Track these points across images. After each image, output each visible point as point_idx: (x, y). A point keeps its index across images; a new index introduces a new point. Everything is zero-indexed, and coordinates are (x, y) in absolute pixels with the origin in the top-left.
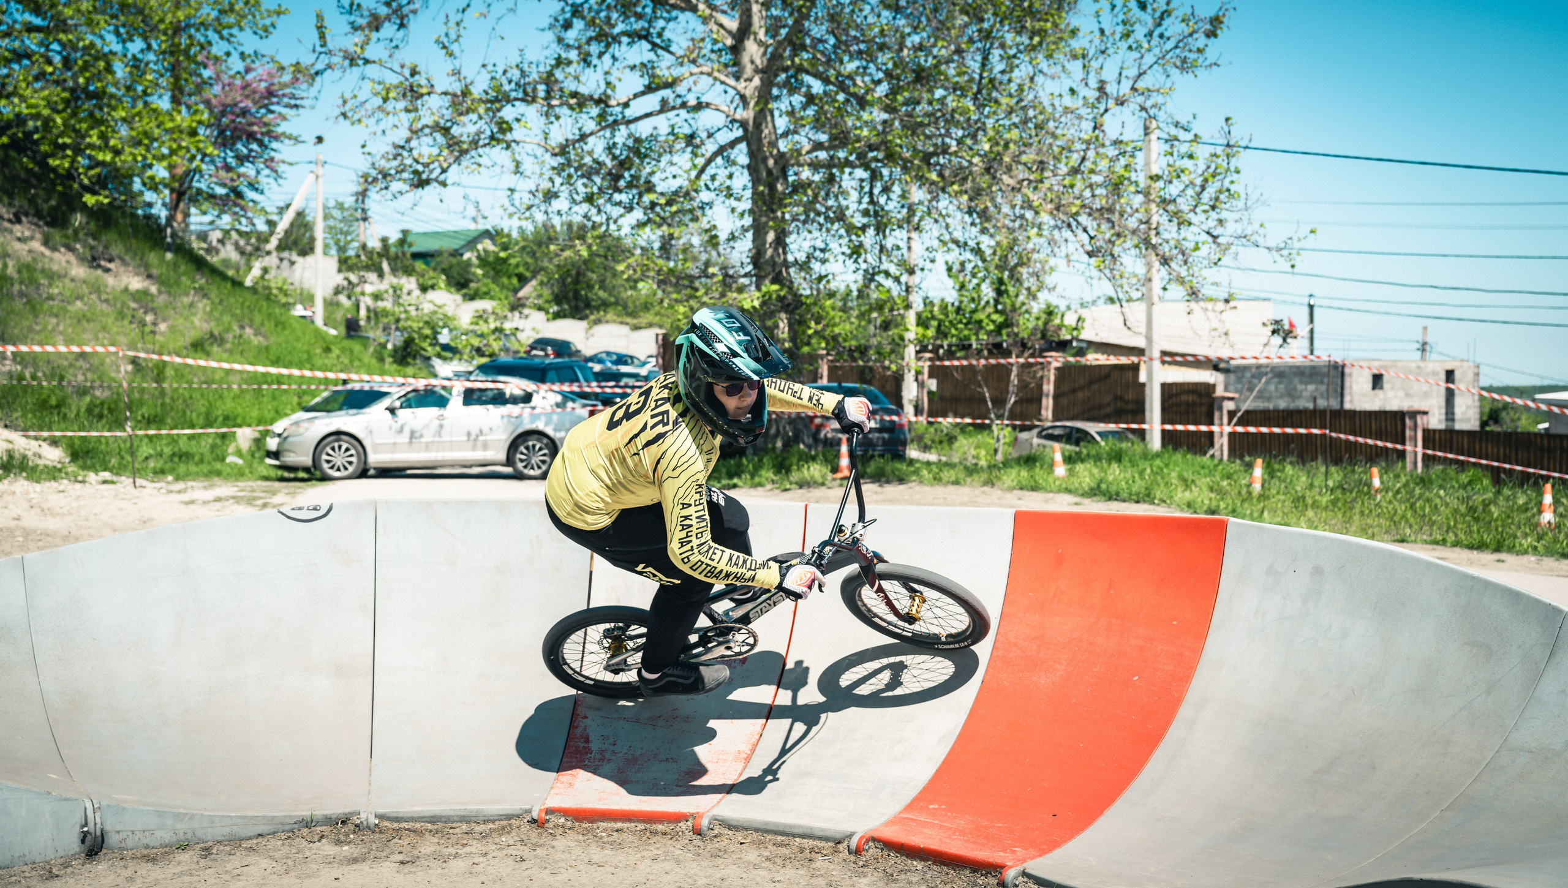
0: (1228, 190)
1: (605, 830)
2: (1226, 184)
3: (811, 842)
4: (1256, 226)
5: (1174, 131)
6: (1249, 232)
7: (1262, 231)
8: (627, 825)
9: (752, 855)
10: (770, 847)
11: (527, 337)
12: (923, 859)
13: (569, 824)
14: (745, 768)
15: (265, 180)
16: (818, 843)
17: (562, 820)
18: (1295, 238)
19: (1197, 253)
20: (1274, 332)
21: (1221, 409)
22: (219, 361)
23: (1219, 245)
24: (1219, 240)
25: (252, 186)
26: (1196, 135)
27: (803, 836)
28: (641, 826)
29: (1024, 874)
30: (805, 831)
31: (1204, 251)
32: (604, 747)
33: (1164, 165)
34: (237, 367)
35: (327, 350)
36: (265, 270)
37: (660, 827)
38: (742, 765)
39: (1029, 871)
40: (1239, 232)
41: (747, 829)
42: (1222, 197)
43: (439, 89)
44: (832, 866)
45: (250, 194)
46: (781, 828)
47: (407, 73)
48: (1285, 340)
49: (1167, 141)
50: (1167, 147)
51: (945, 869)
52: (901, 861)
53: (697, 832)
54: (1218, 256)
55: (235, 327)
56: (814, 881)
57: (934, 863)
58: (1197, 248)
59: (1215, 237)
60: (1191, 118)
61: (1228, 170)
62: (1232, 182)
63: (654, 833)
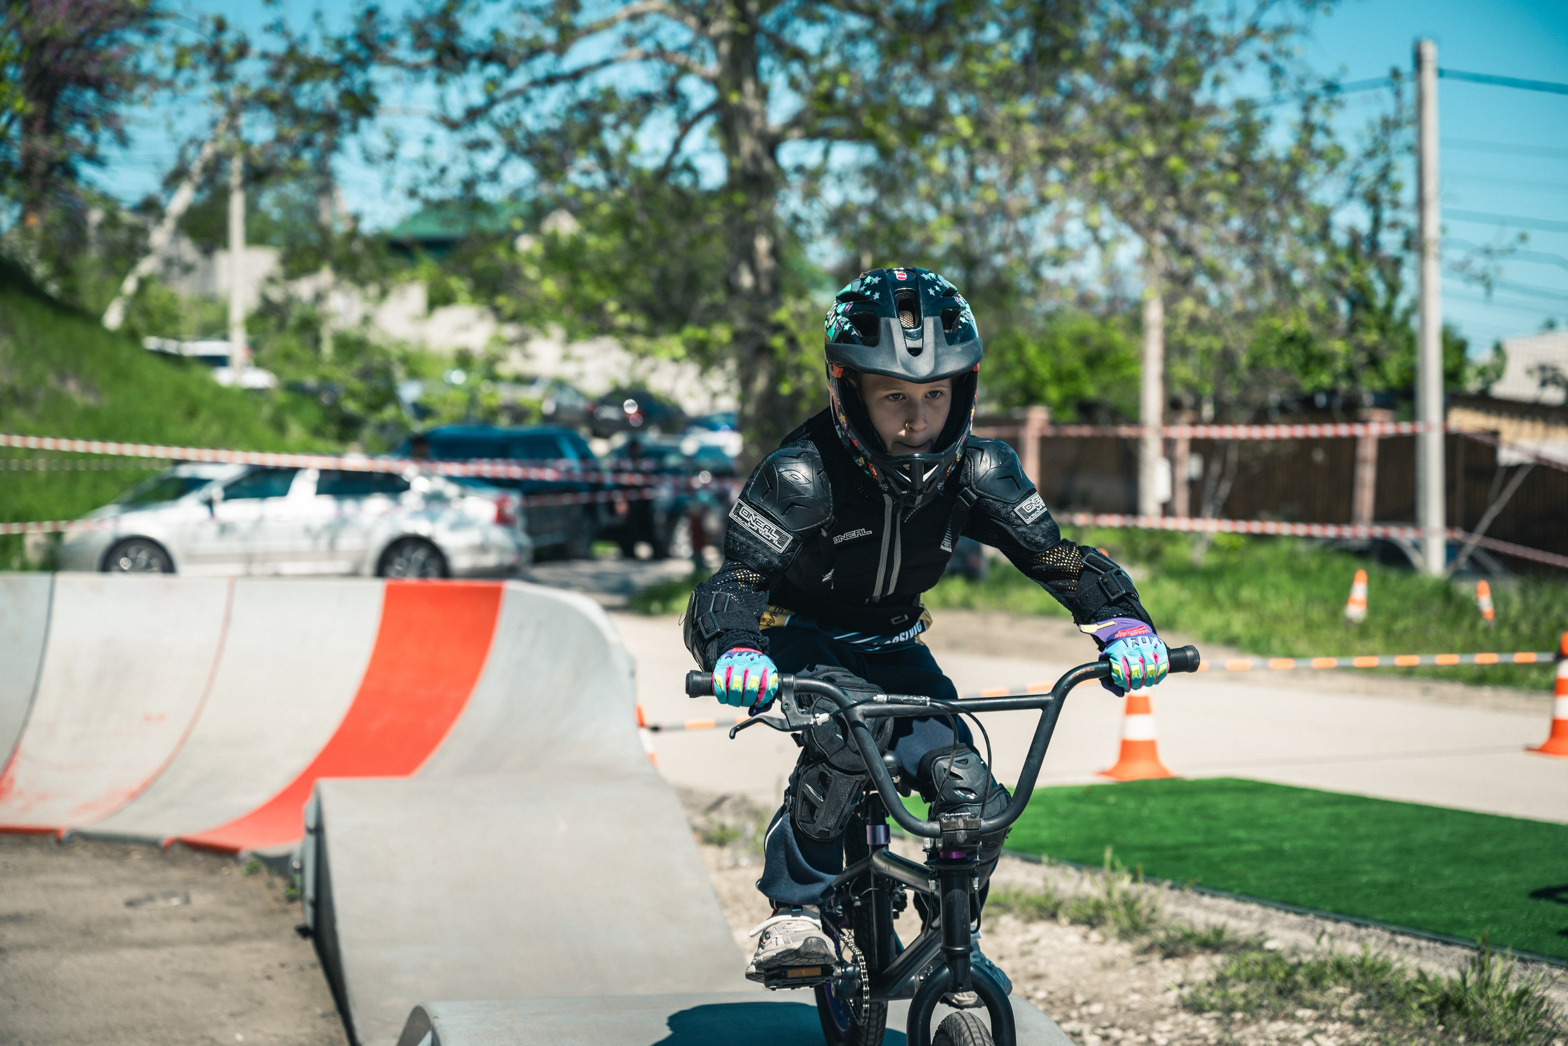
9: (87, 854)
10: (103, 850)
11: (596, 384)
14: (131, 803)
15: (107, 147)
22: (24, 433)
25: (92, 157)
32: (24, 786)
34: (48, 444)
35: (192, 413)
36: (143, 283)
37: (31, 838)
38: (128, 801)
43: (256, 48)
45: (87, 171)
47: (210, 27)
53: (60, 842)
55: (52, 380)
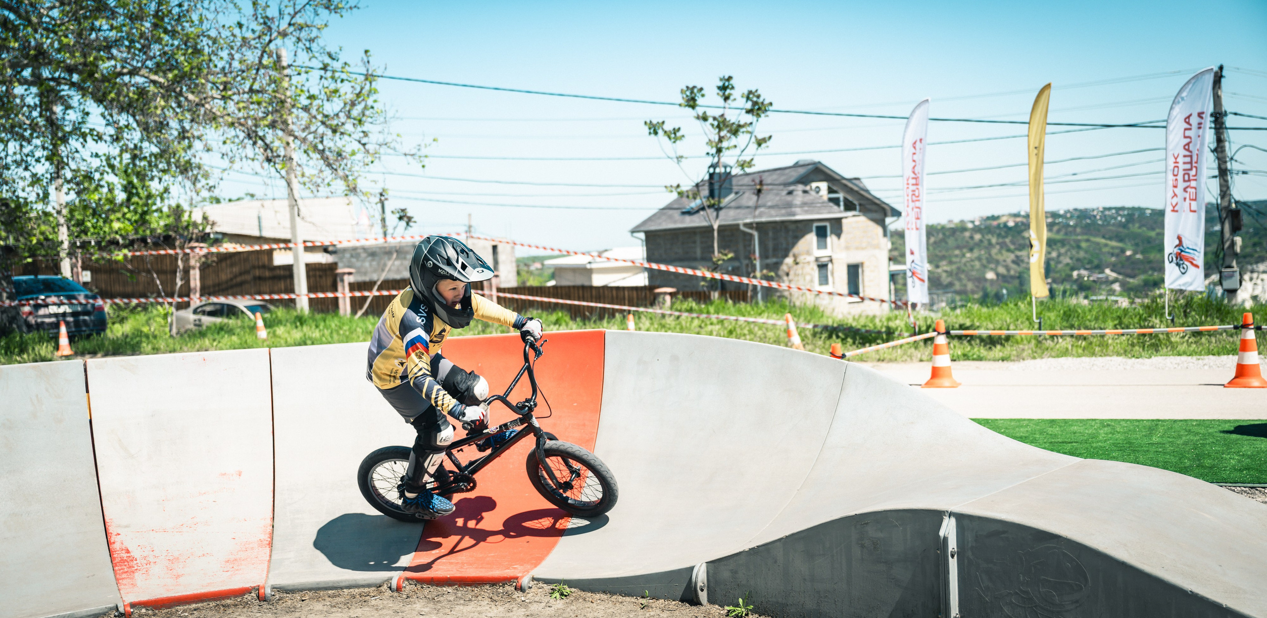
0: (372, 107)
1: (184, 611)
2: (370, 102)
3: (357, 590)
4: (395, 137)
5: (327, 60)
6: (389, 140)
7: (399, 139)
8: (199, 605)
9: (318, 606)
10: (328, 599)
12: (450, 585)
13: (150, 612)
14: (271, 551)
16: (362, 590)
17: (144, 611)
18: (423, 146)
19: (353, 157)
20: (401, 218)
21: (342, 281)
23: (367, 151)
24: (367, 147)
26: (346, 63)
27: (349, 587)
28: (212, 604)
29: (534, 579)
30: (351, 583)
31: (359, 156)
32: (145, 554)
33: (321, 87)
37: (229, 601)
38: (268, 550)
39: (536, 576)
40: (381, 141)
41: (301, 590)
42: (367, 113)
44: (385, 602)
46: (330, 585)
48: (408, 224)
49: (321, 69)
50: (322, 72)
51: (470, 588)
52: (434, 590)
53: (262, 598)
54: (370, 159)
56: (380, 612)
57: (460, 586)
58: (353, 153)
59: (364, 145)
60: (338, 50)
61: (370, 91)
62: (375, 101)
63: (228, 606)
